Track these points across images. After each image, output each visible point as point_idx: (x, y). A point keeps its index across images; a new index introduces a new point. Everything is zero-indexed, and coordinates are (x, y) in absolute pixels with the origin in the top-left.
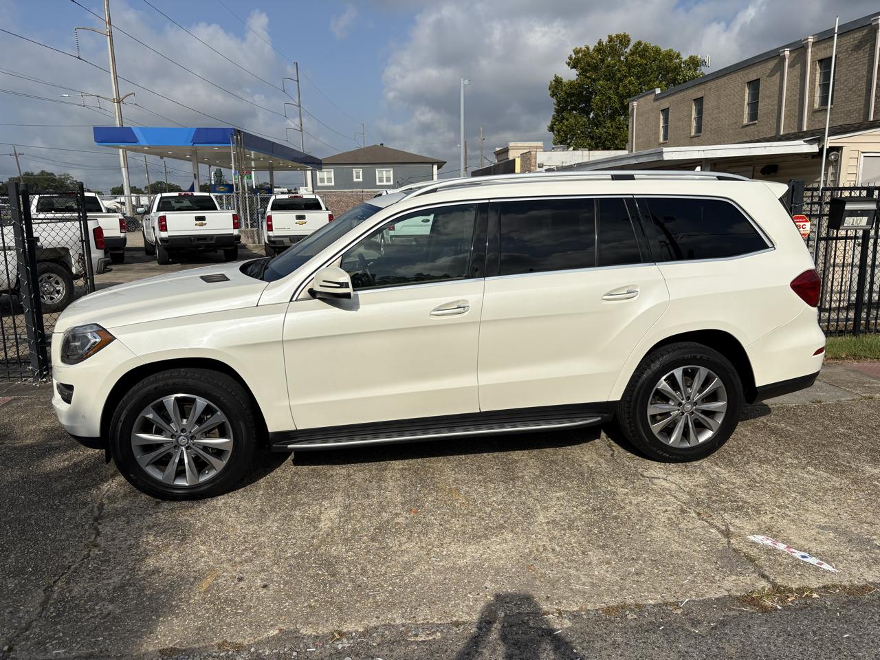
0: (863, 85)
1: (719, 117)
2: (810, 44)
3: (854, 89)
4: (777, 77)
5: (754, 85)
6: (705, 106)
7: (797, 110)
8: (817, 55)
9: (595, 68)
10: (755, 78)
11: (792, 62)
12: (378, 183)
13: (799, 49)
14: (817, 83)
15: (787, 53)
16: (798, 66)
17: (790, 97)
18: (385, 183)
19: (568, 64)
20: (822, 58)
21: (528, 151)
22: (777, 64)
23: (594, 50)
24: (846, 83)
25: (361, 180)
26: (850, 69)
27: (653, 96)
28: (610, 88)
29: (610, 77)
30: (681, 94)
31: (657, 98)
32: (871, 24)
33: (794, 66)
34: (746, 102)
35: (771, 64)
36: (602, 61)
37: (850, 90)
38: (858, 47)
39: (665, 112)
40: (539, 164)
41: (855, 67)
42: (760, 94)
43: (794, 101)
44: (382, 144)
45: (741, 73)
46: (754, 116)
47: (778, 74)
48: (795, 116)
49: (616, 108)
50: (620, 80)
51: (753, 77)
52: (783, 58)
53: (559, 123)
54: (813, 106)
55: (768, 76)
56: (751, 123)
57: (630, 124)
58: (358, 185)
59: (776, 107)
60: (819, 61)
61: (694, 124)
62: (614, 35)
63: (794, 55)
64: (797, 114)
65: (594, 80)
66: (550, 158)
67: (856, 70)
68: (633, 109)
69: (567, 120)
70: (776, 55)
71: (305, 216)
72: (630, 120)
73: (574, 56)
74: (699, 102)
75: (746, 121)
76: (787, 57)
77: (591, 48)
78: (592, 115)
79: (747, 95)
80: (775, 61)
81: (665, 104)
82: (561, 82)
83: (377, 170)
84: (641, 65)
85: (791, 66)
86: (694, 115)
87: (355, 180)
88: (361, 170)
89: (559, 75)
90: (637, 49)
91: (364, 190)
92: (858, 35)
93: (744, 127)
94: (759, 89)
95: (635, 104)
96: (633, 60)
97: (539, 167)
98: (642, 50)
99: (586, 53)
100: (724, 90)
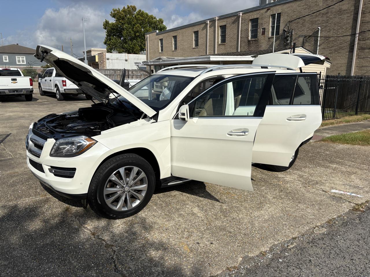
0: (236, 37)
1: (184, 44)
2: (217, 20)
3: (233, 38)
4: (205, 31)
5: (196, 33)
6: (178, 39)
7: (213, 44)
8: (219, 24)
9: (123, 19)
10: (197, 30)
11: (210, 26)
12: (17, 63)
13: (213, 21)
14: (220, 34)
15: (208, 22)
16: (213, 27)
17: (210, 39)
18: (21, 63)
19: (111, 15)
20: (221, 25)
21: (102, 52)
22: (204, 26)
23: (122, 11)
24: (230, 35)
25: (8, 61)
26: (231, 30)
27: (156, 33)
28: (130, 28)
29: (129, 23)
30: (168, 33)
31: (157, 34)
32: (238, 15)
33: (211, 27)
34: (194, 39)
35: (203, 26)
36: (126, 16)
37: (231, 38)
38: (233, 23)
39: (161, 40)
40: (107, 58)
41: (233, 30)
42: (199, 37)
43: (212, 40)
44: (17, 44)
45: (191, 28)
46: (197, 45)
47: (205, 30)
48: (212, 46)
49: (133, 36)
50: (134, 25)
51: (196, 30)
52: (207, 24)
53: (109, 41)
54: (219, 43)
55: (202, 30)
56: (196, 47)
57: (146, 44)
58: (6, 64)
59: (205, 42)
60: (220, 26)
61: (173, 46)
62: (130, 6)
63: (211, 23)
64: (213, 45)
65: (123, 24)
66: (112, 56)
67: (233, 31)
68: (147, 38)
69: (113, 40)
70: (204, 22)
71: (16, 79)
72: (146, 42)
73: (113, 12)
74: (175, 37)
75: (194, 46)
76: (208, 24)
77: (121, 10)
78: (122, 39)
79: (194, 36)
80: (204, 25)
81: (161, 37)
82: (109, 23)
83: (16, 56)
84: (141, 20)
85: (210, 27)
86: (173, 42)
87: (4, 61)
88: (7, 56)
89: (107, 20)
90: (139, 13)
91: (10, 66)
92: (234, 18)
93: (193, 48)
94: (198, 35)
95: (148, 36)
96: (138, 17)
97: (107, 60)
98: (141, 13)
99: (119, 12)
100: (185, 34)
